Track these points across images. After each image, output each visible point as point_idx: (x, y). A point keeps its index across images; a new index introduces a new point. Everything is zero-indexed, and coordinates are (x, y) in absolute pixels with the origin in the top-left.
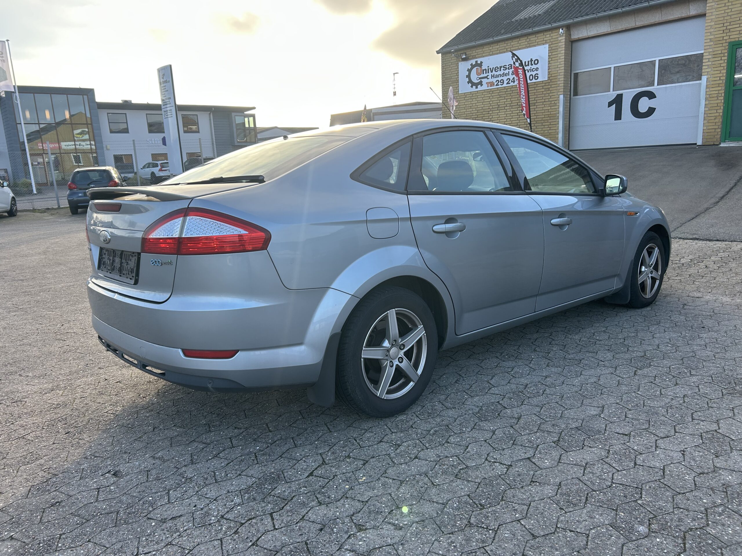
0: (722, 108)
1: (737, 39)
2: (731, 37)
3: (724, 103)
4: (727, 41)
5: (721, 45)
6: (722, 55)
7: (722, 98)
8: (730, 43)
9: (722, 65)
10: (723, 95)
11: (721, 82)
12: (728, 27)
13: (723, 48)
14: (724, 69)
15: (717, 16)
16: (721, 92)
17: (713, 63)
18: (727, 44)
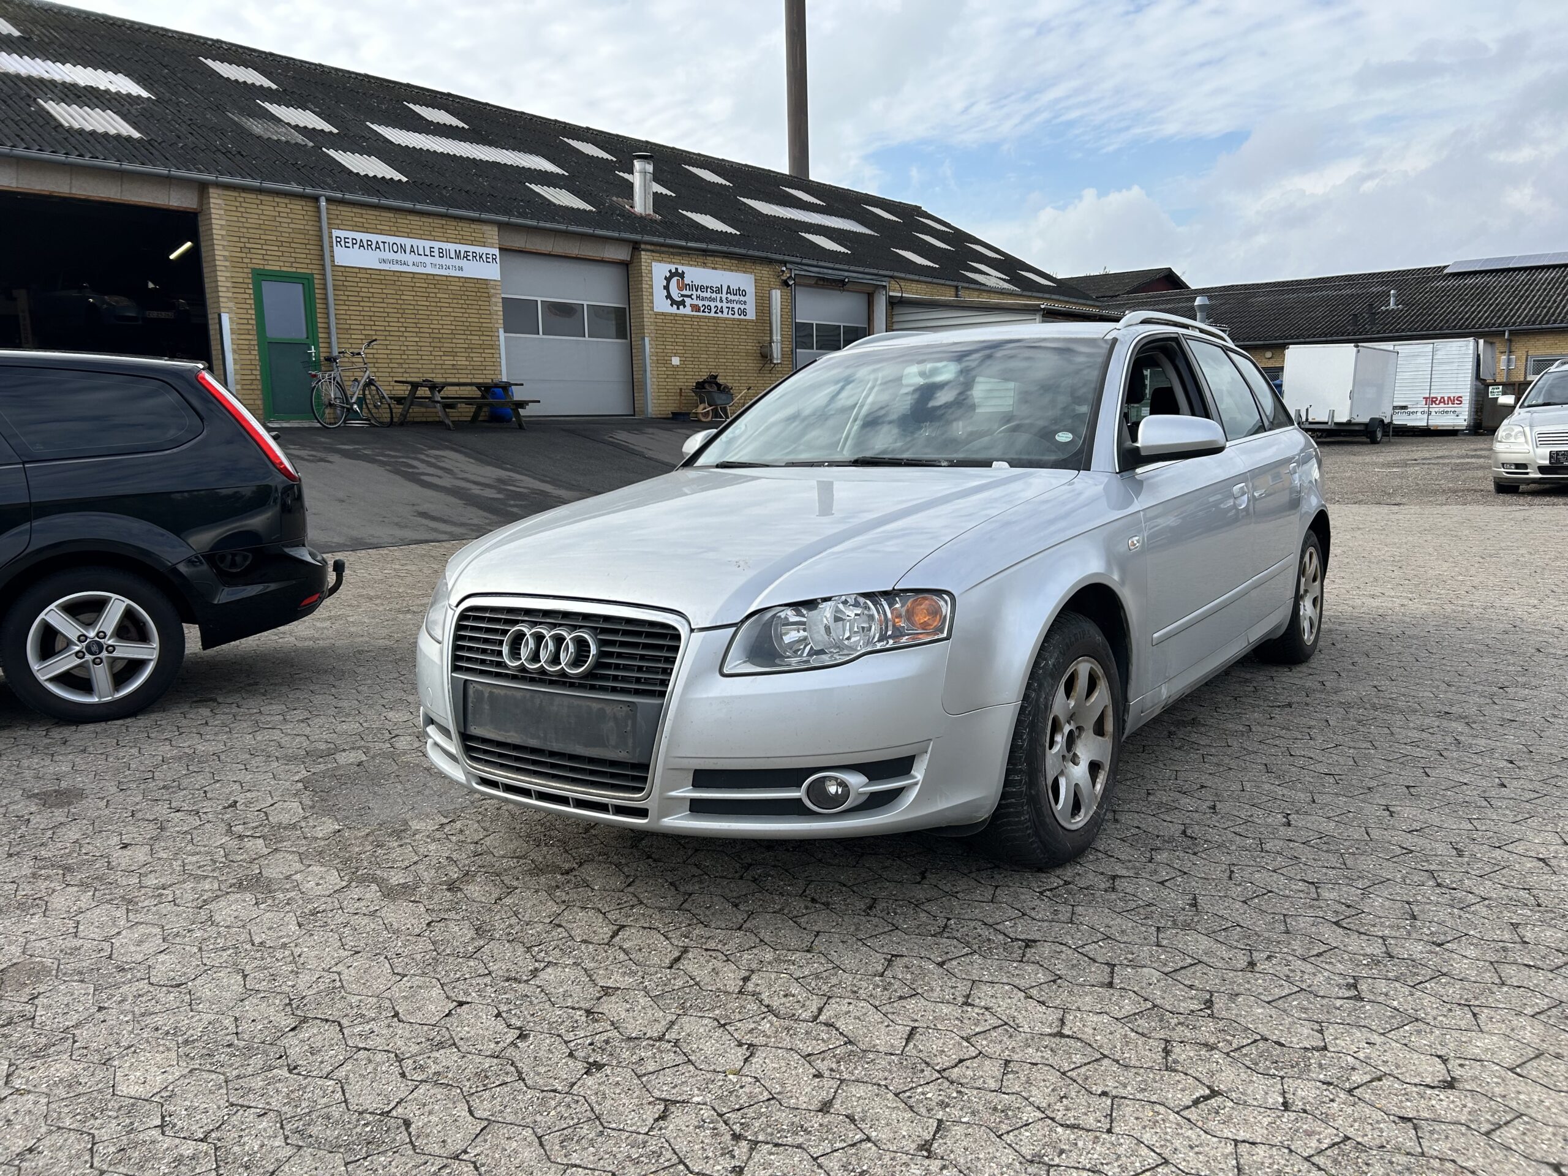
0: (258, 368)
1: (261, 267)
2: (254, 261)
3: (260, 360)
4: (249, 265)
5: (241, 270)
6: (245, 286)
7: (256, 352)
8: (253, 269)
9: (248, 301)
10: (256, 348)
11: (250, 327)
12: (248, 245)
13: (245, 275)
14: (251, 309)
15: (229, 223)
16: (252, 343)
17: (235, 295)
18: (249, 271)
